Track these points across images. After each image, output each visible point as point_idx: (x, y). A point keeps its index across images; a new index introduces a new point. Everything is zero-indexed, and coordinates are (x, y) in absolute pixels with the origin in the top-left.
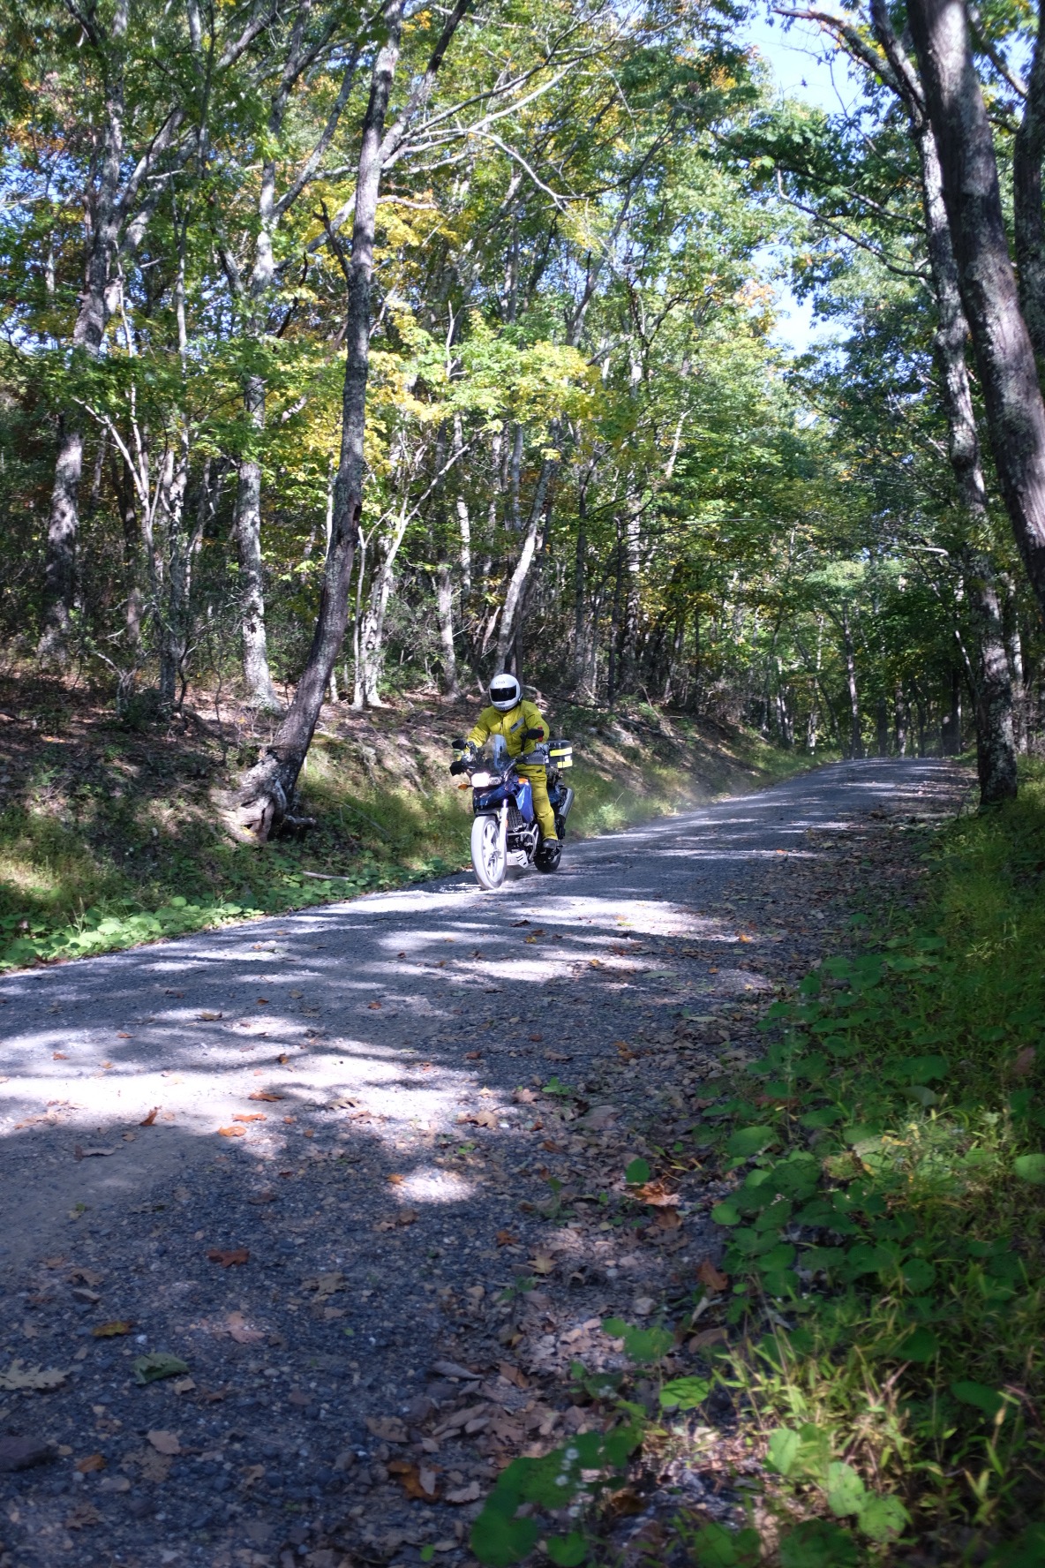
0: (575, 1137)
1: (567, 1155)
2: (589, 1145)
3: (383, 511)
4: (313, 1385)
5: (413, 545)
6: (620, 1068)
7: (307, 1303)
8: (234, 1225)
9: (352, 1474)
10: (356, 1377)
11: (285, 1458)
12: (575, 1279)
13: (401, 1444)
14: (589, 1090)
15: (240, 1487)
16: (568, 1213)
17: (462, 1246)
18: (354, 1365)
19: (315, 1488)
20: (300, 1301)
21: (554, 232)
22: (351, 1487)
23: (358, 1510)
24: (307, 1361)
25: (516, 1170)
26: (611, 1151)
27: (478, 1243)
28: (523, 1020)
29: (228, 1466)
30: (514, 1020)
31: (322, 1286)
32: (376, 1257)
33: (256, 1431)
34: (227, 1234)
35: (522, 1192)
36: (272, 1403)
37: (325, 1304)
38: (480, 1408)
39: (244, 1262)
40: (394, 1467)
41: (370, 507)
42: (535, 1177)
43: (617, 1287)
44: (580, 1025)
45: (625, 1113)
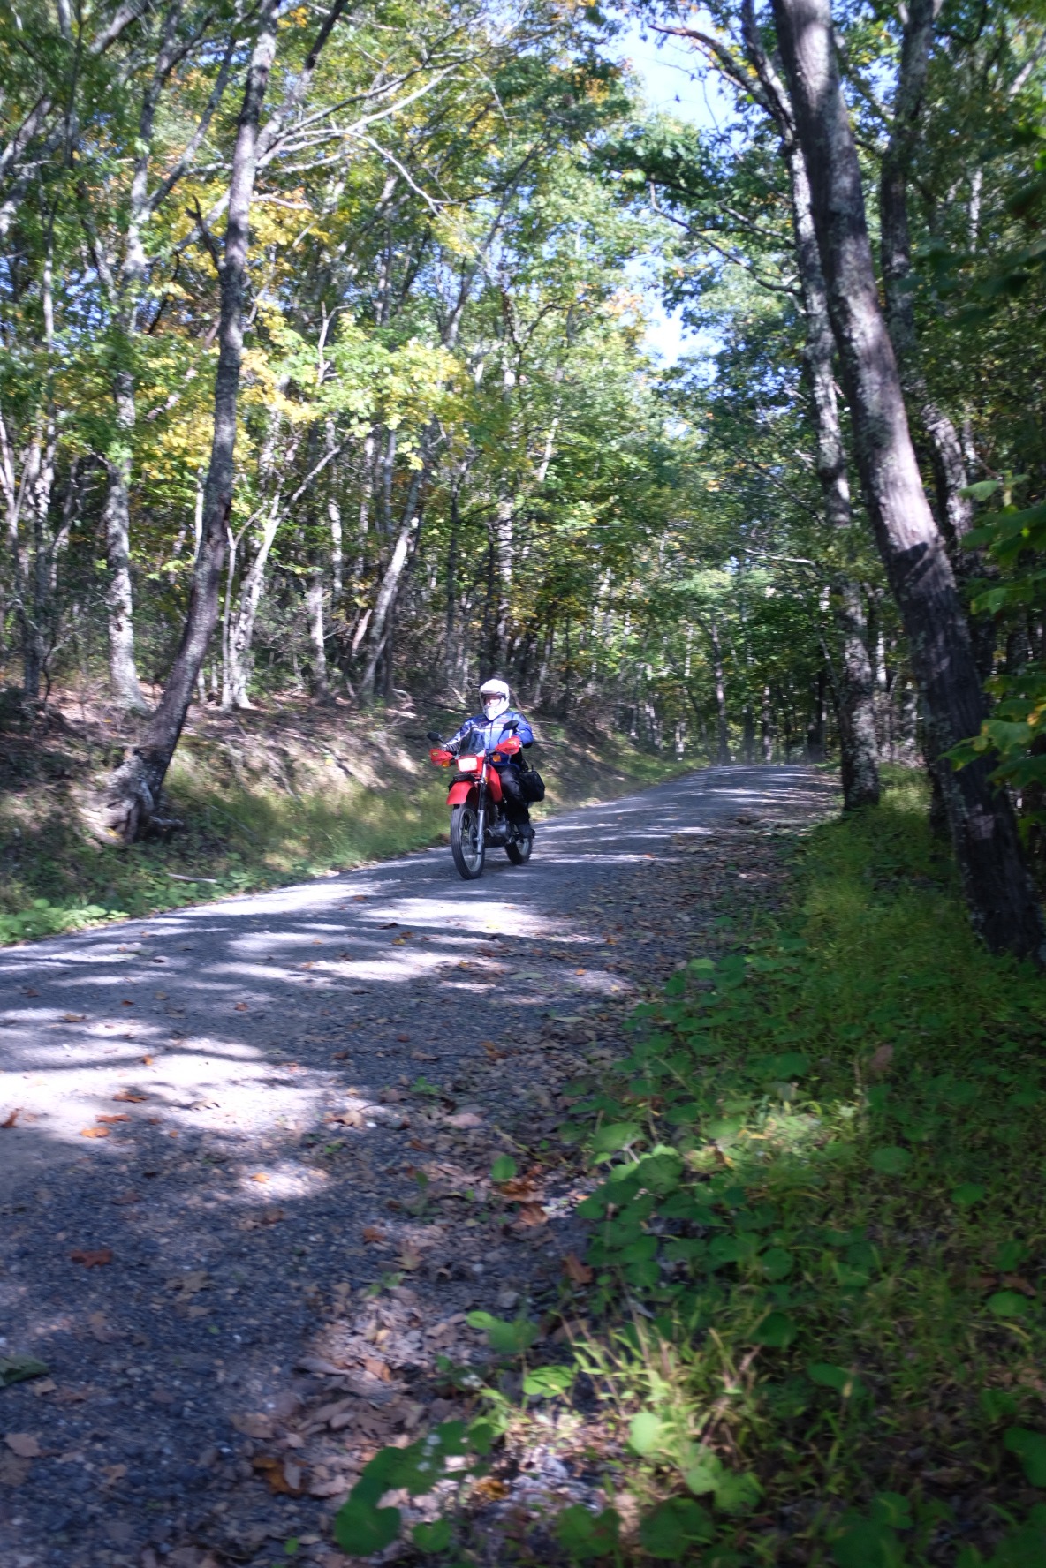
0: (442, 1136)
1: (434, 1154)
2: (456, 1144)
3: (253, 512)
4: (177, 1383)
5: (283, 544)
6: (488, 1068)
7: (171, 1302)
8: (98, 1226)
9: (215, 1470)
10: (221, 1376)
11: (148, 1457)
12: (441, 1275)
13: (266, 1440)
14: (456, 1090)
15: (101, 1488)
16: (434, 1210)
17: (329, 1243)
18: (219, 1362)
19: (178, 1486)
20: (164, 1300)
21: (428, 236)
22: (215, 1484)
23: (221, 1507)
24: (171, 1360)
25: (383, 1168)
26: (478, 1150)
27: (344, 1241)
28: (391, 1021)
29: (89, 1467)
30: (381, 1021)
31: (187, 1284)
32: (242, 1255)
33: (118, 1430)
34: (89, 1234)
35: (388, 1190)
36: (135, 1402)
37: (190, 1303)
38: (345, 1402)
39: (107, 1262)
40: (259, 1463)
41: (240, 507)
42: (401, 1175)
43: (483, 1282)
44: (447, 1024)
45: (492, 1111)
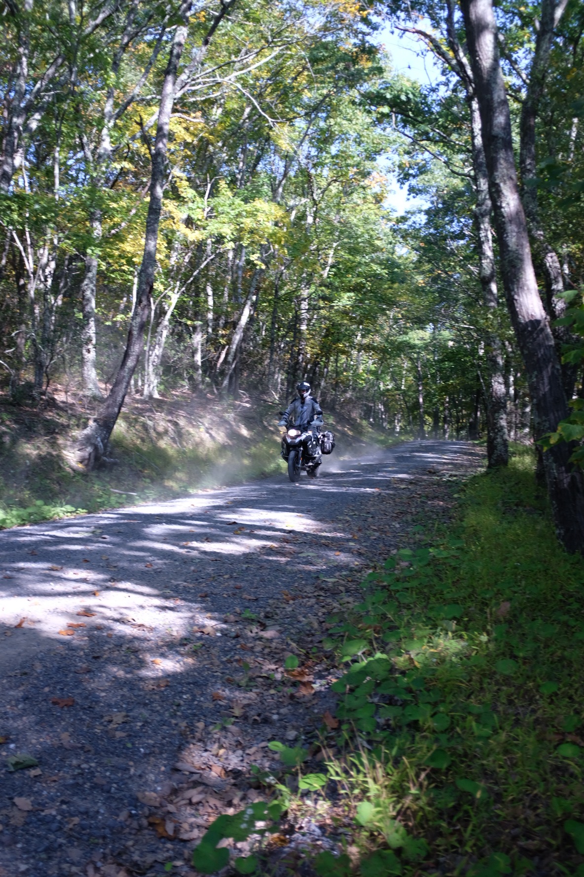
0: (258, 642)
1: (253, 652)
2: (266, 647)
3: (165, 289)
4: (108, 774)
5: (181, 308)
6: (284, 605)
7: (106, 729)
8: (67, 685)
9: (128, 823)
10: (132, 771)
11: (91, 814)
12: (255, 720)
13: (155, 807)
14: (267, 617)
15: (65, 830)
16: (252, 684)
17: (193, 700)
18: (131, 763)
19: (107, 831)
20: (102, 728)
21: (268, 139)
22: (127, 830)
23: (130, 843)
24: (105, 761)
25: (225, 659)
26: (277, 651)
27: (202, 699)
28: (231, 577)
29: (59, 818)
30: (226, 577)
31: (115, 719)
32: (146, 705)
33: (75, 798)
34: (62, 689)
35: (227, 671)
36: (85, 783)
37: (116, 729)
38: (200, 788)
39: (71, 705)
40: (151, 820)
41: (158, 286)
42: (235, 663)
43: (278, 725)
44: (263, 580)
45: (286, 629)
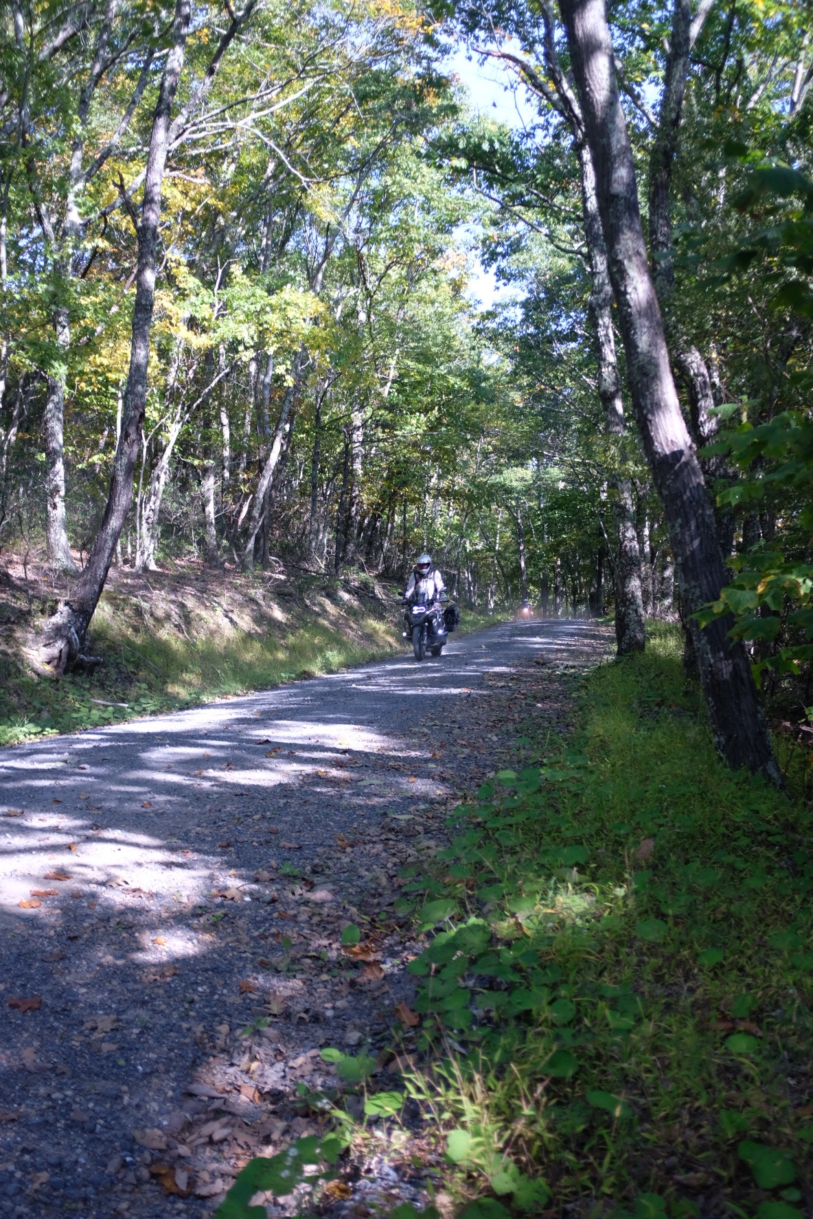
0: (303, 908)
1: (296, 922)
2: (314, 914)
3: (161, 418)
4: (91, 1105)
5: (184, 443)
6: (339, 855)
7: (87, 1040)
8: (31, 978)
9: (120, 1176)
10: (126, 1099)
11: (66, 1165)
12: (301, 1018)
13: (160, 1150)
14: (314, 872)
15: (28, 1192)
16: (296, 967)
17: (213, 993)
18: (125, 1088)
19: (90, 1189)
20: (82, 1038)
21: (301, 206)
22: (120, 1186)
23: (124, 1205)
24: (87, 1086)
25: (256, 934)
26: (331, 919)
27: (225, 991)
28: (264, 817)
29: (18, 1174)
30: (256, 817)
31: (100, 1026)
32: (144, 1003)
33: (43, 1144)
34: (24, 986)
35: (261, 951)
36: (57, 1121)
37: (103, 1040)
38: (225, 1120)
39: (37, 1008)
40: (154, 1169)
41: (151, 414)
42: (270, 939)
43: (334, 1024)
44: (308, 821)
45: (342, 889)
